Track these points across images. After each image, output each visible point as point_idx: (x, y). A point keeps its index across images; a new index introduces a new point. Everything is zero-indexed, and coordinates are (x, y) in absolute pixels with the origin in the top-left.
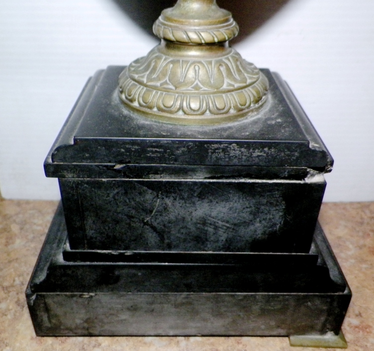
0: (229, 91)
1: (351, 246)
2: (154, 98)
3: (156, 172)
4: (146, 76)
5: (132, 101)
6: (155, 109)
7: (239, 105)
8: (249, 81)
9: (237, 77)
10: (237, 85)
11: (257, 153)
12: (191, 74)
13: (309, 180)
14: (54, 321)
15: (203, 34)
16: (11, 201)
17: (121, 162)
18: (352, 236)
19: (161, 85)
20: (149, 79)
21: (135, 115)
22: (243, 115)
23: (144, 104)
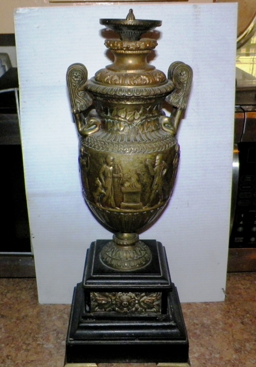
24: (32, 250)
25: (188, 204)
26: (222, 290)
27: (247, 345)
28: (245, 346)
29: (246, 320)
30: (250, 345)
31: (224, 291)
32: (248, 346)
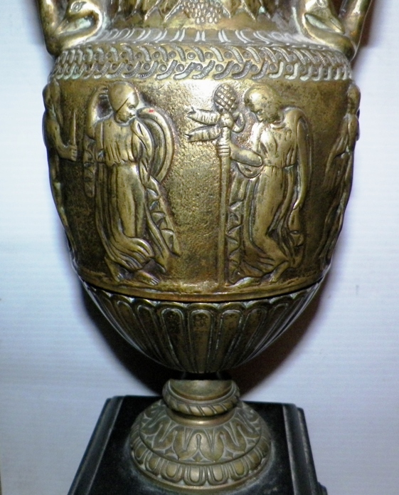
0: (228, 461)
2: (159, 463)
4: (154, 439)
5: (140, 462)
6: (160, 476)
7: (236, 475)
8: (248, 446)
9: (237, 443)
10: (235, 453)
12: (194, 444)
15: (203, 409)
19: (167, 451)
20: (156, 445)
21: (141, 479)
22: (241, 484)
23: (150, 470)
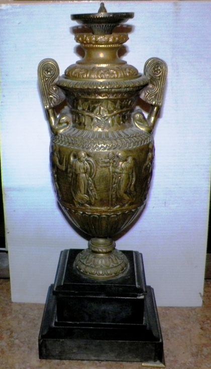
0: (112, 268)
1: (180, 328)
2: (88, 269)
3: (88, 294)
4: (85, 261)
5: (81, 269)
6: (88, 273)
7: (115, 272)
8: (119, 263)
9: (115, 262)
10: (115, 265)
11: (120, 289)
12: (100, 262)
13: (138, 298)
14: (47, 352)
15: (103, 250)
16: (16, 303)
17: (77, 291)
18: (182, 324)
19: (90, 265)
20: (86, 263)
21: (82, 275)
22: (117, 275)
23: (85, 271)
24: (6, 246)
25: (165, 203)
26: (199, 295)
27: (205, 349)
28: (202, 351)
29: (206, 326)
30: (207, 349)
31: (201, 296)
32: (206, 351)
